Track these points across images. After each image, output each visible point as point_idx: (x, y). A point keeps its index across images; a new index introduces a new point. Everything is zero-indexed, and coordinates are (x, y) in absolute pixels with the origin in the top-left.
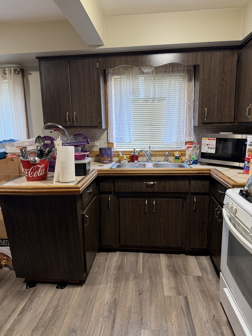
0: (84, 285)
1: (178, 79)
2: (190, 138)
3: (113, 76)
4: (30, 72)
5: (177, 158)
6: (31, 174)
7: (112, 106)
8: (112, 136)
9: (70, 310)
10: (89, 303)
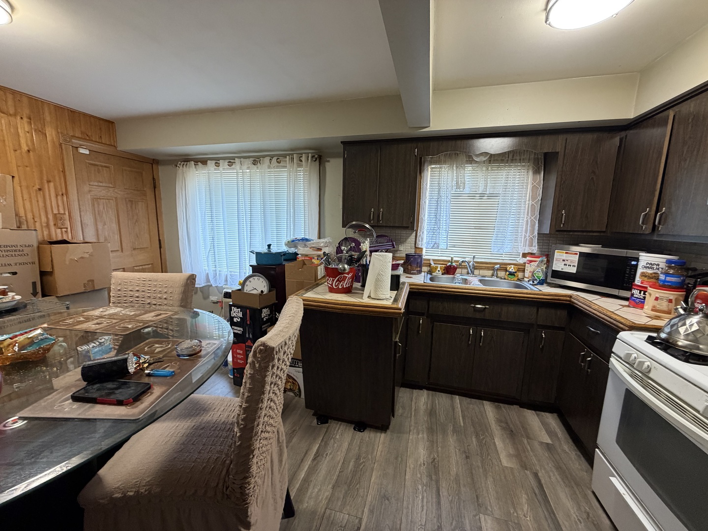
0: (388, 430)
1: (520, 170)
2: (531, 248)
3: (431, 165)
4: (328, 159)
5: (511, 274)
6: (337, 284)
7: (425, 202)
8: (422, 239)
10: (400, 459)
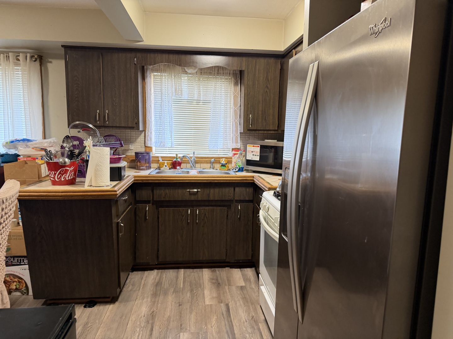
0: (116, 302)
3: (153, 72)
4: (50, 60)
5: (223, 165)
6: (59, 177)
7: (150, 106)
8: (151, 139)
9: (102, 325)
10: (124, 317)
